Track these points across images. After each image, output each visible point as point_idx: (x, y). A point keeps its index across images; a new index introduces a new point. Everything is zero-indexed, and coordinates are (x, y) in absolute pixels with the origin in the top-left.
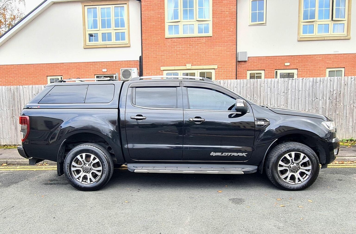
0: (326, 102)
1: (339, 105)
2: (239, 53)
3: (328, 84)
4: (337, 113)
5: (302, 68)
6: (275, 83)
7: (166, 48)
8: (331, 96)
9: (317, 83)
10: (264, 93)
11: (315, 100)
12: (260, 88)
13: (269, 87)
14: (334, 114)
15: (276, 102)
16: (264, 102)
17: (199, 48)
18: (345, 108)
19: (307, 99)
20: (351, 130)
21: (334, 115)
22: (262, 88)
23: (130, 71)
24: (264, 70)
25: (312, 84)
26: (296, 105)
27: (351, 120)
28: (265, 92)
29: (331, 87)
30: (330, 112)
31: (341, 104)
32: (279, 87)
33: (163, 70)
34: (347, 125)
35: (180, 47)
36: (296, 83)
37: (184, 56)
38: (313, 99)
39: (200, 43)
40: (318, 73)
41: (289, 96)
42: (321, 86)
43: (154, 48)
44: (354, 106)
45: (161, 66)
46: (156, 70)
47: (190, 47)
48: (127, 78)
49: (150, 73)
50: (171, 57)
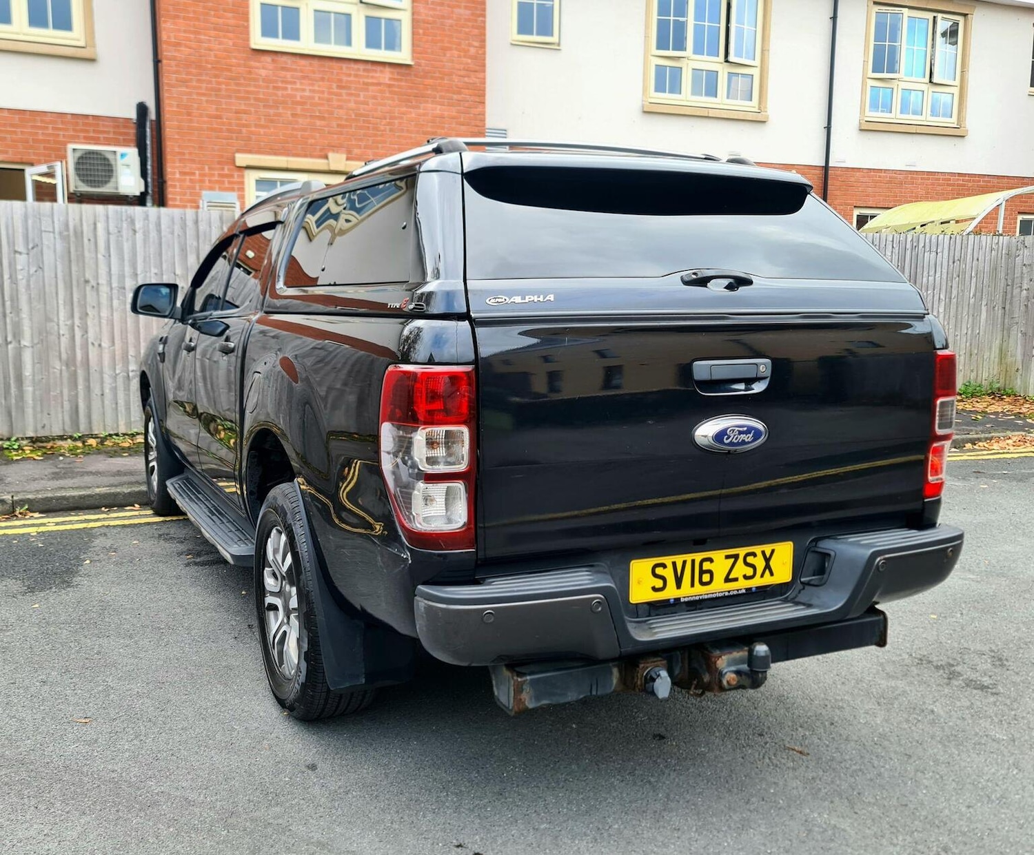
7: (255, 86)
17: (371, 101)
23: (110, 156)
33: (244, 165)
35: (304, 90)
37: (318, 123)
39: (373, 84)
43: (210, 82)
45: (239, 151)
46: (219, 163)
47: (340, 95)
48: (99, 187)
49: (194, 174)
50: (272, 121)
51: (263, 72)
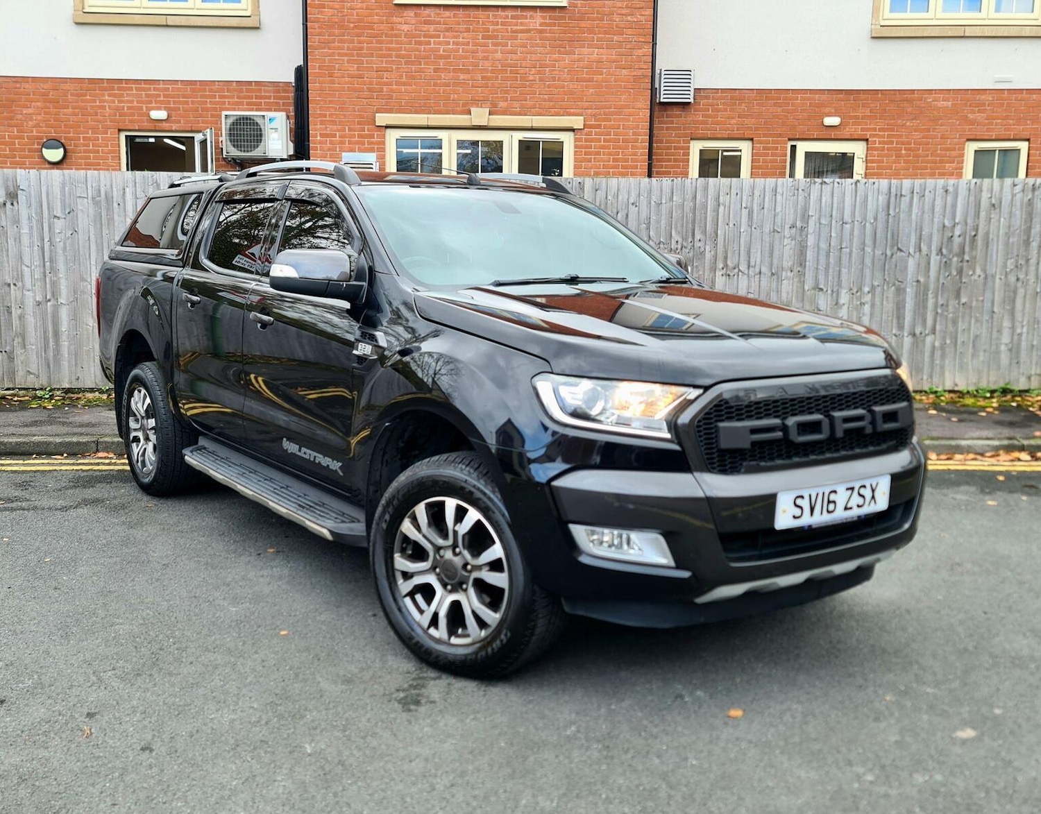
0: (929, 264)
1: (971, 273)
2: (663, 73)
3: (937, 203)
4: (963, 300)
5: (883, 136)
6: (767, 194)
7: (397, 42)
8: (944, 246)
9: (903, 198)
10: (727, 227)
11: (894, 256)
12: (714, 211)
13: (744, 205)
14: (953, 303)
15: (767, 259)
16: (726, 258)
17: (520, 49)
18: (990, 284)
19: (868, 250)
20: (1004, 359)
21: (954, 307)
22: (722, 208)
23: (259, 121)
24: (752, 139)
25: (886, 201)
26: (831, 270)
27: (1006, 324)
28: (731, 225)
29: (947, 212)
30: (942, 296)
31: (978, 271)
32: (779, 209)
33: (384, 125)
34: (993, 342)
35: (448, 43)
36: (835, 195)
37: (462, 76)
38: (889, 253)
39: (522, 31)
40: (938, 156)
41: (811, 241)
42: (915, 210)
43: (352, 42)
44: (1018, 279)
45: (379, 111)
46: (359, 123)
47: (486, 45)
48: (248, 151)
49: (335, 136)
50: (413, 77)
51: (405, 27)
